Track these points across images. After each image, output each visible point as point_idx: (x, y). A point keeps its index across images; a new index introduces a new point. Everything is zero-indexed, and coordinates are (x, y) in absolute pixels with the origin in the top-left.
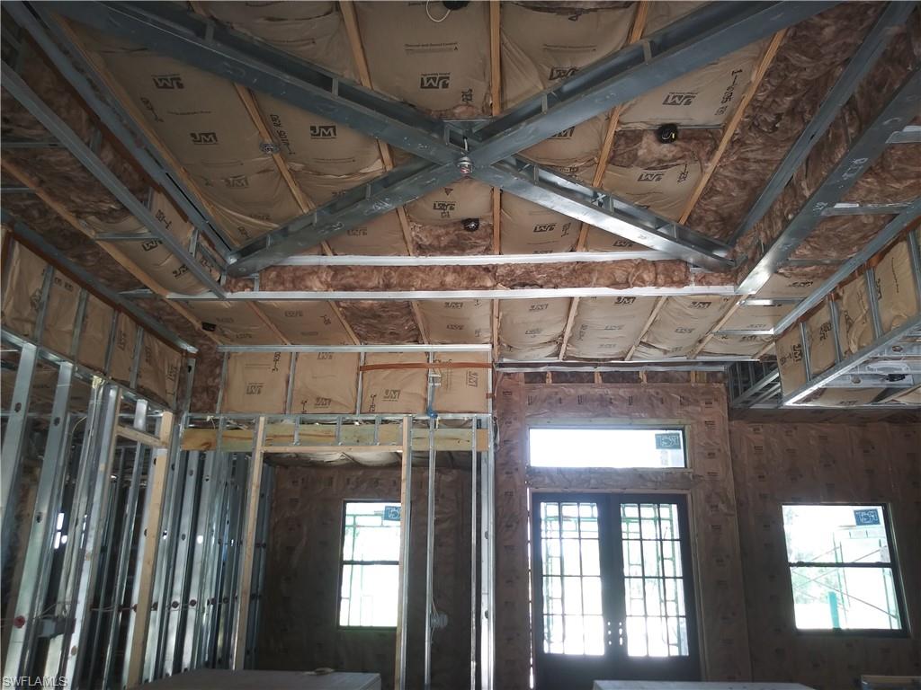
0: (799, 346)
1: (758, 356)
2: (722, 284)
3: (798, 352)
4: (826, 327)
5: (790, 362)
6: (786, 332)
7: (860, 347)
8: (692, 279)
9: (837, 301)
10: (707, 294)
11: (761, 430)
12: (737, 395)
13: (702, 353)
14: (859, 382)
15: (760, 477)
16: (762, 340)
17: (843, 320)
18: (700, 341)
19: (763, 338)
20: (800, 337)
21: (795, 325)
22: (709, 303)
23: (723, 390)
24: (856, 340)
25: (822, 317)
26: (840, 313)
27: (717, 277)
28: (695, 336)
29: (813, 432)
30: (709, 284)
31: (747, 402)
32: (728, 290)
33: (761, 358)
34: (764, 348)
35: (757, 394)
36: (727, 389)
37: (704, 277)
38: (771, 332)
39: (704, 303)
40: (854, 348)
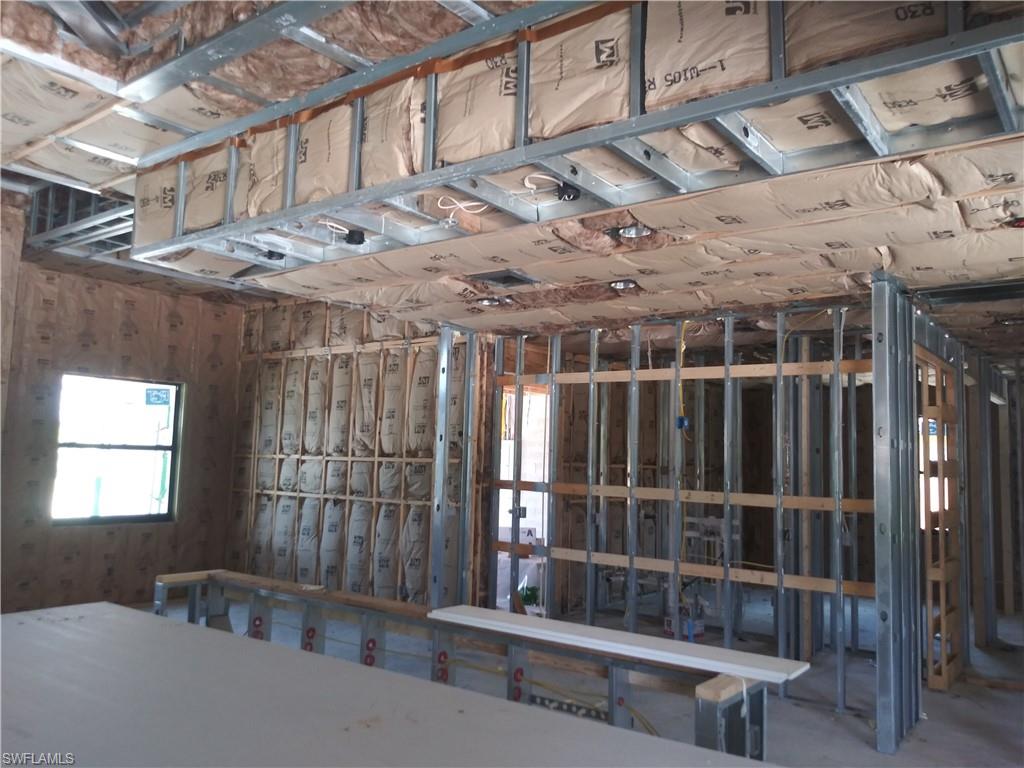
0: (172, 190)
1: (99, 188)
2: (103, 72)
3: (170, 198)
4: (216, 178)
5: (155, 206)
6: (157, 167)
7: (260, 213)
8: (59, 46)
9: (241, 149)
10: (77, 79)
11: (57, 280)
12: (41, 228)
13: (23, 161)
14: (233, 251)
15: (43, 338)
16: (117, 169)
17: (244, 174)
18: (29, 144)
19: (120, 166)
20: (177, 179)
21: (174, 162)
22: (75, 93)
23: (21, 219)
24: (259, 203)
25: (215, 162)
26: (240, 165)
27: (97, 60)
28: (27, 133)
29: (120, 295)
30: (84, 64)
31: (52, 242)
32: (107, 84)
33: (103, 191)
34: (113, 179)
35: (71, 235)
36: (27, 218)
37: (77, 52)
38: (135, 162)
39: (67, 90)
40: (253, 212)
